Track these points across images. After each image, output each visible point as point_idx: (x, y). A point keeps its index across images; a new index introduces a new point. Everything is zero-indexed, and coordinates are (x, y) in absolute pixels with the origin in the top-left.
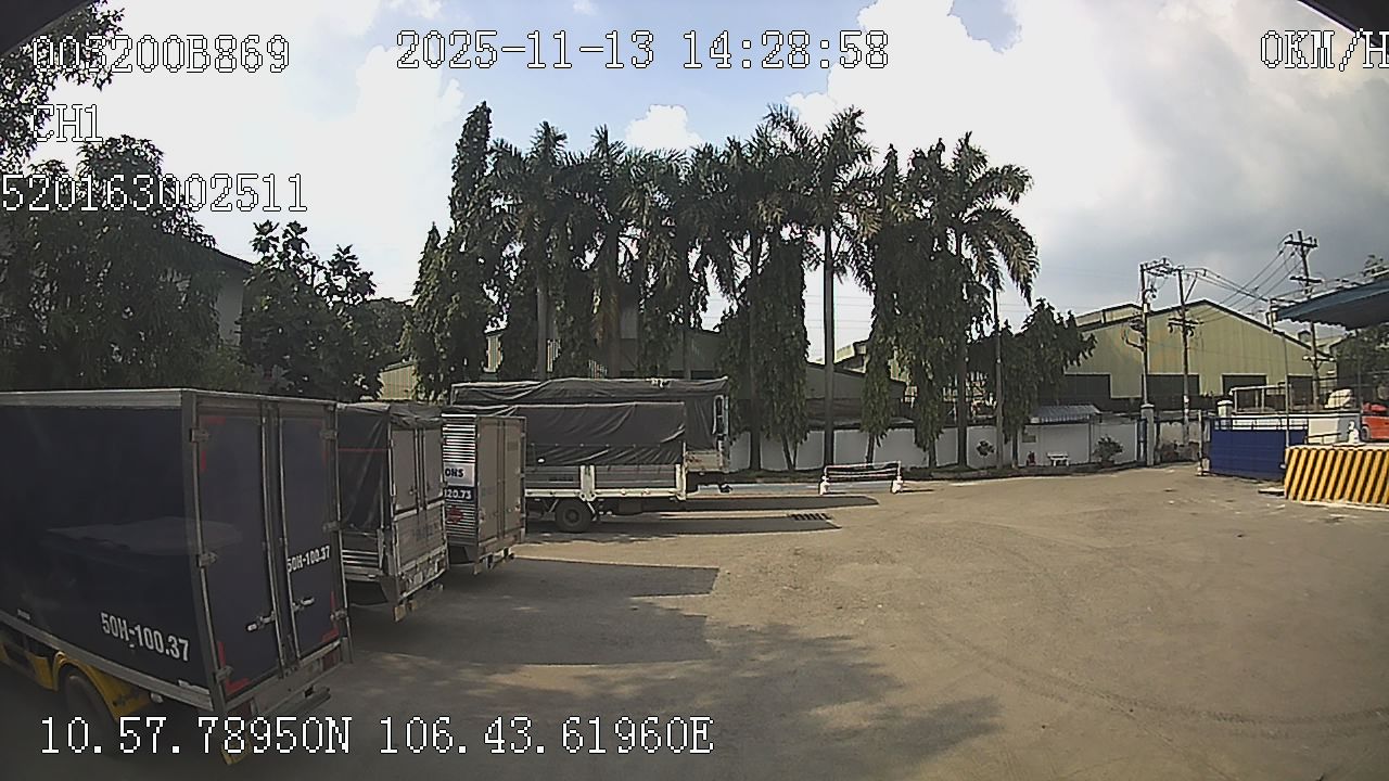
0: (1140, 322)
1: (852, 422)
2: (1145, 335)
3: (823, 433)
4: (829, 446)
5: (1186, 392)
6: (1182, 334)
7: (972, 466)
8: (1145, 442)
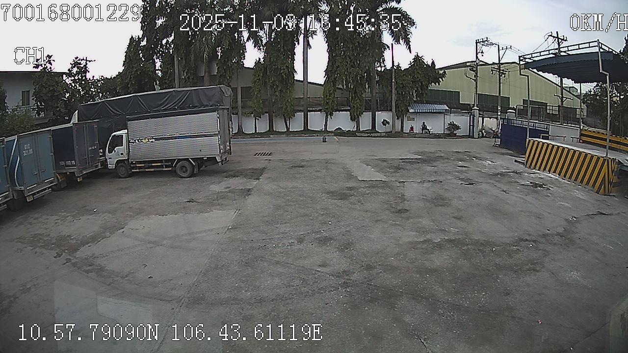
0: (474, 67)
1: (318, 109)
2: (477, 74)
3: (303, 113)
4: (305, 119)
5: (499, 104)
6: (498, 76)
7: (380, 131)
8: (473, 126)
